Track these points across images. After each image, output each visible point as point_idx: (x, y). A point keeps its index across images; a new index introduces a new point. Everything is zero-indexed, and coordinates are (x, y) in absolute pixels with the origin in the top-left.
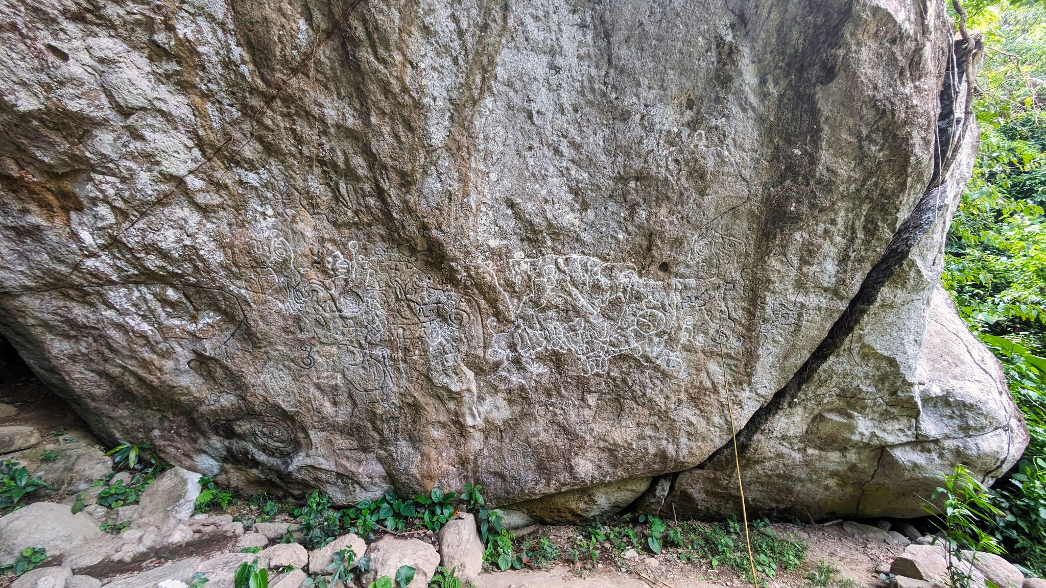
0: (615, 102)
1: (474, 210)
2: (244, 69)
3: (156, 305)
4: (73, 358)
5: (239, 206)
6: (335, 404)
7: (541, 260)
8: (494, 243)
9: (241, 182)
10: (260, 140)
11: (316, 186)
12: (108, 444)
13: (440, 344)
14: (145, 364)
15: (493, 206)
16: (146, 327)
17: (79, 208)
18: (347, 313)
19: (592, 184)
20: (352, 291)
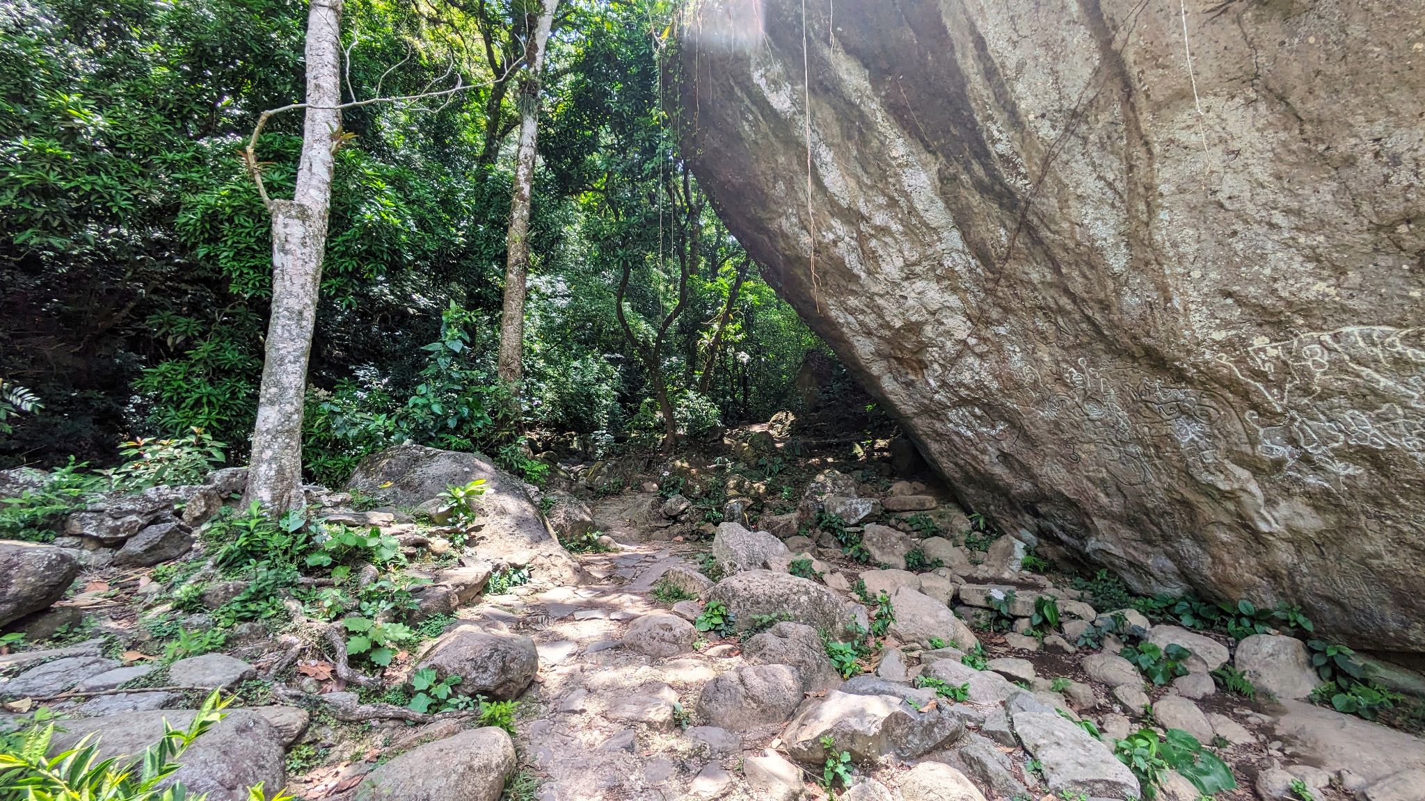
0: (1326, 154)
1: (1182, 310)
2: (979, 270)
3: (971, 419)
4: (941, 453)
5: (1000, 349)
6: (1107, 495)
7: (1296, 343)
8: (1219, 336)
9: (996, 335)
10: (999, 306)
11: (1042, 324)
12: (968, 512)
13: (1192, 440)
14: (975, 458)
15: (1203, 303)
16: (969, 433)
17: (926, 367)
18: (1094, 416)
19: (1335, 246)
20: (1092, 397)
